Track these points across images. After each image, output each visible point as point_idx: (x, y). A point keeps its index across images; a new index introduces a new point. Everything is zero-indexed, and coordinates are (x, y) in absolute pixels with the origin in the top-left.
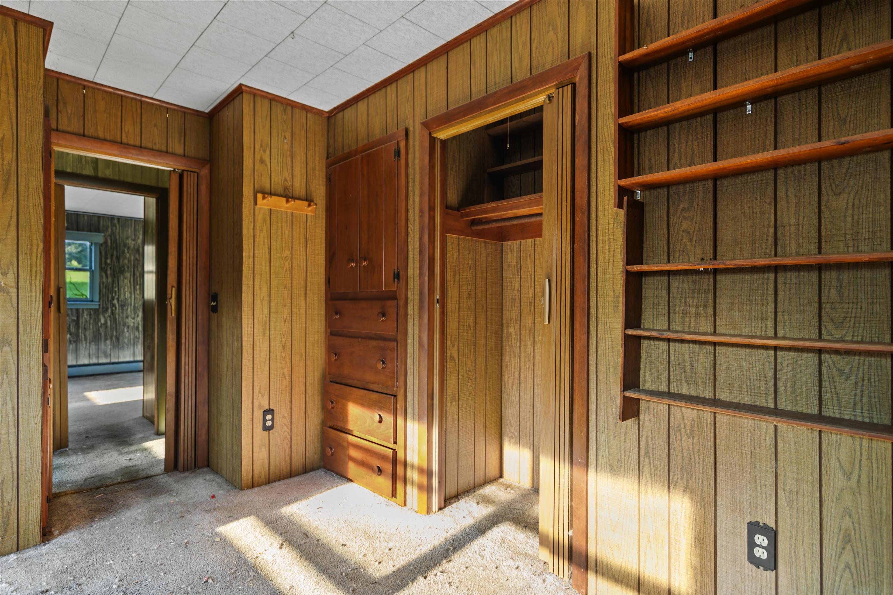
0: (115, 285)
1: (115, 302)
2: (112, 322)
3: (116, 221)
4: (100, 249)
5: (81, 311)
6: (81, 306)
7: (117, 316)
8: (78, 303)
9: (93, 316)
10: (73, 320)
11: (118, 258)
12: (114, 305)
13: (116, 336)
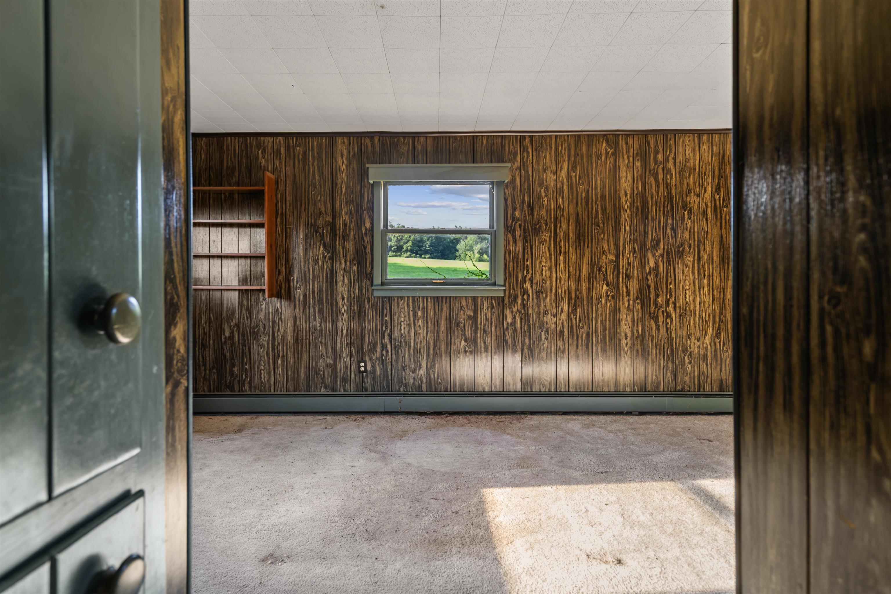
0: (526, 256)
1: (528, 285)
2: (523, 321)
3: (527, 142)
4: (505, 193)
5: (479, 301)
6: (480, 292)
7: (530, 312)
8: (475, 287)
9: (495, 311)
10: (469, 317)
11: (531, 208)
12: (525, 292)
13: (529, 346)
